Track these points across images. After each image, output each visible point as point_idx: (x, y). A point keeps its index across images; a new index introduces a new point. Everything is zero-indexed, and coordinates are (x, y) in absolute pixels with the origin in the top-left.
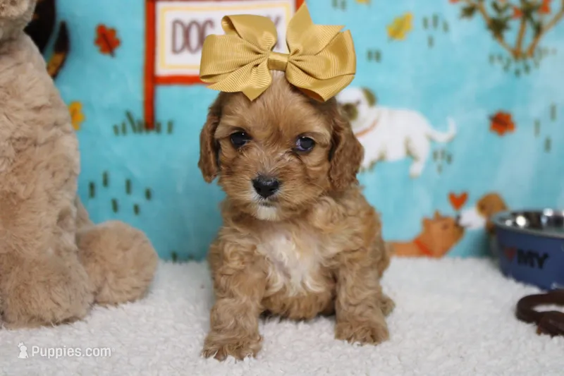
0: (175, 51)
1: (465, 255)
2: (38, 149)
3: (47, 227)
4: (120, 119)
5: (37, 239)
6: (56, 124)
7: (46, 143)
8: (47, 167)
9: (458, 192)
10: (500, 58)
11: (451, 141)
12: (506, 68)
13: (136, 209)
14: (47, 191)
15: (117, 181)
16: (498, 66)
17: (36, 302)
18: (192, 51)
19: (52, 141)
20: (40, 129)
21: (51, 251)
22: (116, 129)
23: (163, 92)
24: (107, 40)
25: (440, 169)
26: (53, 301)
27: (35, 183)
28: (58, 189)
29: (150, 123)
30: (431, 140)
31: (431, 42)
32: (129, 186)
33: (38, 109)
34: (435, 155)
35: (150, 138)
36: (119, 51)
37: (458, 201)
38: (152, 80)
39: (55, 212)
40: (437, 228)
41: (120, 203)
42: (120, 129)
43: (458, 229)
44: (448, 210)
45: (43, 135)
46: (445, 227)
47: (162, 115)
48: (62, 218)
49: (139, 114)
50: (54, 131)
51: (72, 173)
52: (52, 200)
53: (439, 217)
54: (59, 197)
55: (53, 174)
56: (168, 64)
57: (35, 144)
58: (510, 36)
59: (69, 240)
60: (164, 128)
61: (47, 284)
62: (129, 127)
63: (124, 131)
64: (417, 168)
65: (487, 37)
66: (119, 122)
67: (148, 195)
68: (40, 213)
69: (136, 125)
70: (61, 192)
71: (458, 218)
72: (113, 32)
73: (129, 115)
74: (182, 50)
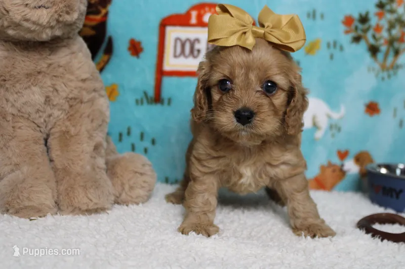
0: (175, 56)
1: (346, 190)
2: (83, 105)
3: (87, 153)
4: (139, 96)
5: (81, 160)
6: (95, 90)
7: (88, 101)
8: (88, 116)
9: (343, 150)
10: (374, 69)
11: (341, 118)
12: (377, 76)
13: (146, 151)
14: (88, 131)
15: (136, 132)
16: (372, 74)
17: (77, 198)
18: (186, 57)
19: (92, 101)
20: (84, 93)
21: (88, 168)
22: (137, 101)
23: (166, 80)
24: (135, 48)
25: (333, 136)
26: (89, 198)
27: (81, 126)
28: (95, 130)
29: (157, 98)
30: (329, 117)
31: (332, 57)
32: (142, 136)
33: (84, 81)
34: (331, 127)
35: (157, 108)
36: (142, 55)
37: (343, 155)
38: (161, 73)
39: (93, 144)
40: (329, 172)
41: (136, 146)
42: (140, 102)
43: (342, 173)
44: (336, 161)
45: (86, 97)
46: (334, 171)
47: (166, 93)
48: (97, 148)
49: (151, 93)
50: (93, 94)
51: (103, 121)
52: (91, 137)
53: (330, 165)
54: (95, 135)
55: (92, 121)
56: (171, 63)
57: (82, 102)
58: (380, 56)
59: (101, 162)
60: (166, 101)
61: (85, 188)
62: (145, 101)
63: (142, 103)
64: (319, 134)
65: (367, 56)
66: (139, 97)
67: (153, 142)
68: (83, 144)
69: (149, 98)
70: (96, 132)
71: (342, 165)
72: (139, 43)
73: (145, 94)
74: (180, 56)
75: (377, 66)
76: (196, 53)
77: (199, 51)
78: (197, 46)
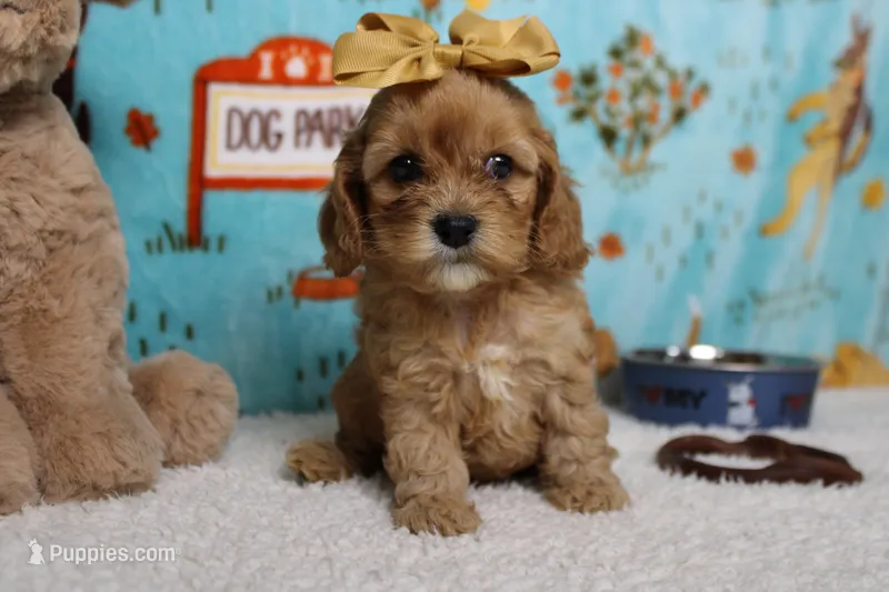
0: (230, 146)
2: (77, 247)
3: (94, 357)
4: (154, 233)
5: (82, 374)
6: (101, 215)
7: (90, 238)
8: (90, 273)
10: (609, 173)
12: (615, 185)
14: (93, 307)
15: (148, 313)
18: (253, 148)
19: (96, 239)
20: (79, 220)
21: (103, 391)
22: (148, 245)
23: (212, 199)
24: (142, 129)
27: (75, 294)
29: (195, 237)
32: (163, 321)
33: (77, 191)
35: (195, 258)
36: (155, 144)
38: (199, 183)
39: (105, 336)
41: (151, 343)
42: (154, 246)
45: (85, 229)
47: (212, 225)
48: (113, 344)
49: (180, 226)
50: (99, 223)
52: (99, 320)
54: (107, 315)
55: (100, 282)
56: (222, 161)
57: (75, 240)
58: (620, 146)
60: (214, 244)
61: (106, 436)
62: (166, 244)
63: (160, 247)
65: (598, 148)
66: (153, 237)
67: (189, 333)
68: (83, 337)
69: (176, 237)
70: (110, 309)
72: (150, 118)
73: (167, 228)
74: (239, 145)
75: (614, 165)
76: (273, 140)
77: (279, 136)
78: (275, 126)
